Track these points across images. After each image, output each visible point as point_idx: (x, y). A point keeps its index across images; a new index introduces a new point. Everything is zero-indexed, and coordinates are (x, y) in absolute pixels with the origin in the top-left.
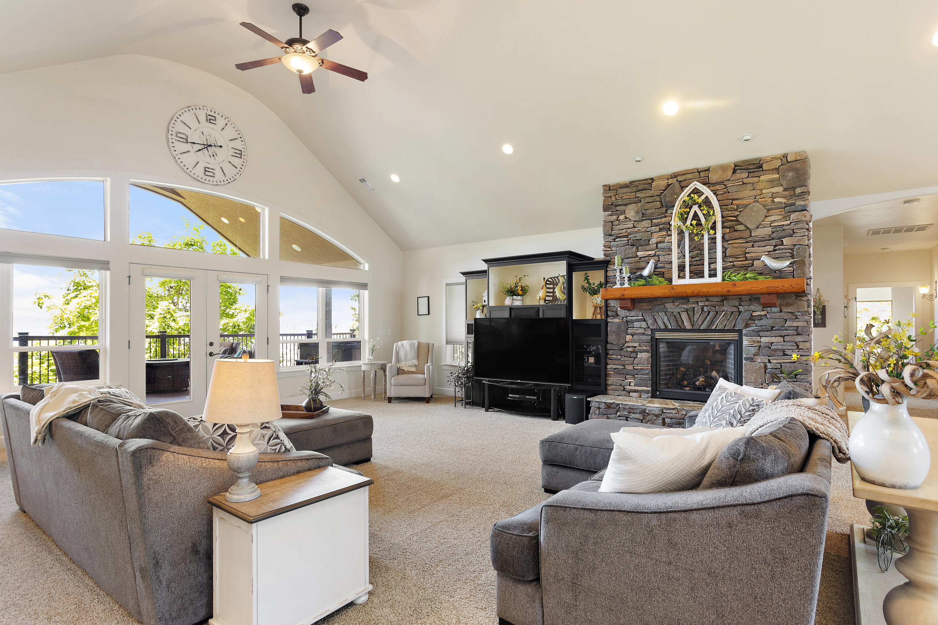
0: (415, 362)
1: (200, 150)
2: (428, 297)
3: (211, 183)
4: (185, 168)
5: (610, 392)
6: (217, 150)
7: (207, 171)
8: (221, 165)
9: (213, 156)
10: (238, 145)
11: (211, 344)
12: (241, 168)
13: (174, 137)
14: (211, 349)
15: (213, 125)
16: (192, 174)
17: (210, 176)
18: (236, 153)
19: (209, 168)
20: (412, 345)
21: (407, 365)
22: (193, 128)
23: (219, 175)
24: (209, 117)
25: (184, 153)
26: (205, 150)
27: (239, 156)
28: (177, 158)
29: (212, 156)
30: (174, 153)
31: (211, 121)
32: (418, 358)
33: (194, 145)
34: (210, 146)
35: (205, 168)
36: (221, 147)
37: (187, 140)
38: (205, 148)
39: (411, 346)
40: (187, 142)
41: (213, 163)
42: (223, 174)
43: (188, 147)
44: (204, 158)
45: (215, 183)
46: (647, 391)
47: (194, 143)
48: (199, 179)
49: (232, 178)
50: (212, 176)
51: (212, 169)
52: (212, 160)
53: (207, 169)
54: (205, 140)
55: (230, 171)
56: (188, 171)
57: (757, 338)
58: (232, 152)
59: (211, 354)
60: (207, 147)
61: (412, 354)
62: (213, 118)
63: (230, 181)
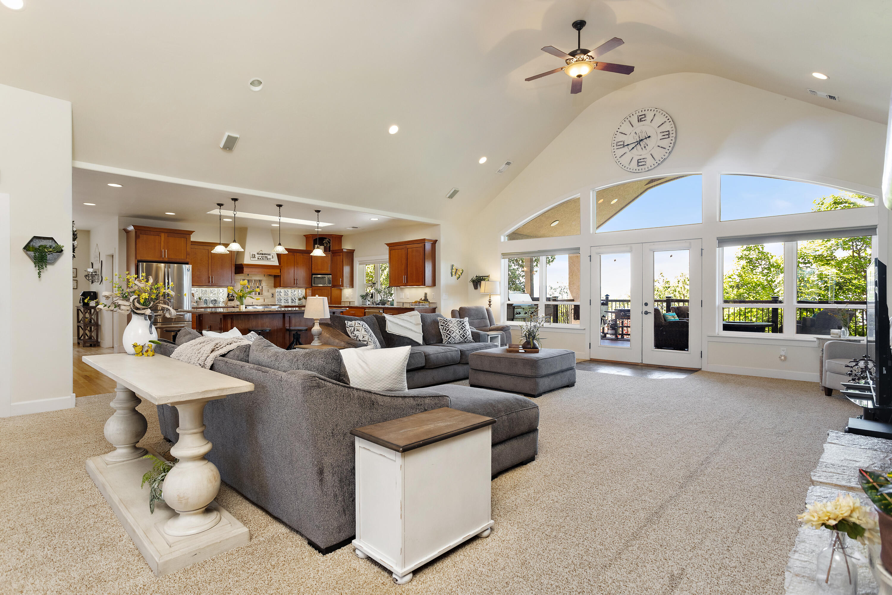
1: (633, 148)
3: (644, 170)
4: (623, 167)
6: (648, 141)
8: (651, 153)
9: (645, 147)
10: (666, 127)
11: (646, 304)
12: (670, 147)
13: (615, 147)
14: (646, 309)
15: (644, 122)
16: (628, 169)
18: (664, 135)
19: (640, 159)
22: (628, 133)
23: (650, 161)
24: (640, 118)
25: (622, 155)
26: (638, 146)
27: (667, 136)
28: (618, 162)
29: (643, 148)
30: (616, 159)
31: (643, 120)
33: (629, 146)
34: (642, 140)
35: (638, 160)
36: (649, 137)
37: (623, 145)
38: (638, 144)
40: (624, 146)
41: (644, 154)
42: (653, 159)
43: (626, 149)
44: (638, 153)
45: (647, 169)
47: (629, 144)
48: (634, 171)
49: (661, 159)
50: (643, 165)
51: (643, 159)
52: (643, 151)
53: (640, 161)
54: (637, 137)
55: (659, 154)
56: (626, 169)
58: (660, 136)
59: (646, 313)
60: (639, 143)
62: (643, 116)
63: (660, 162)
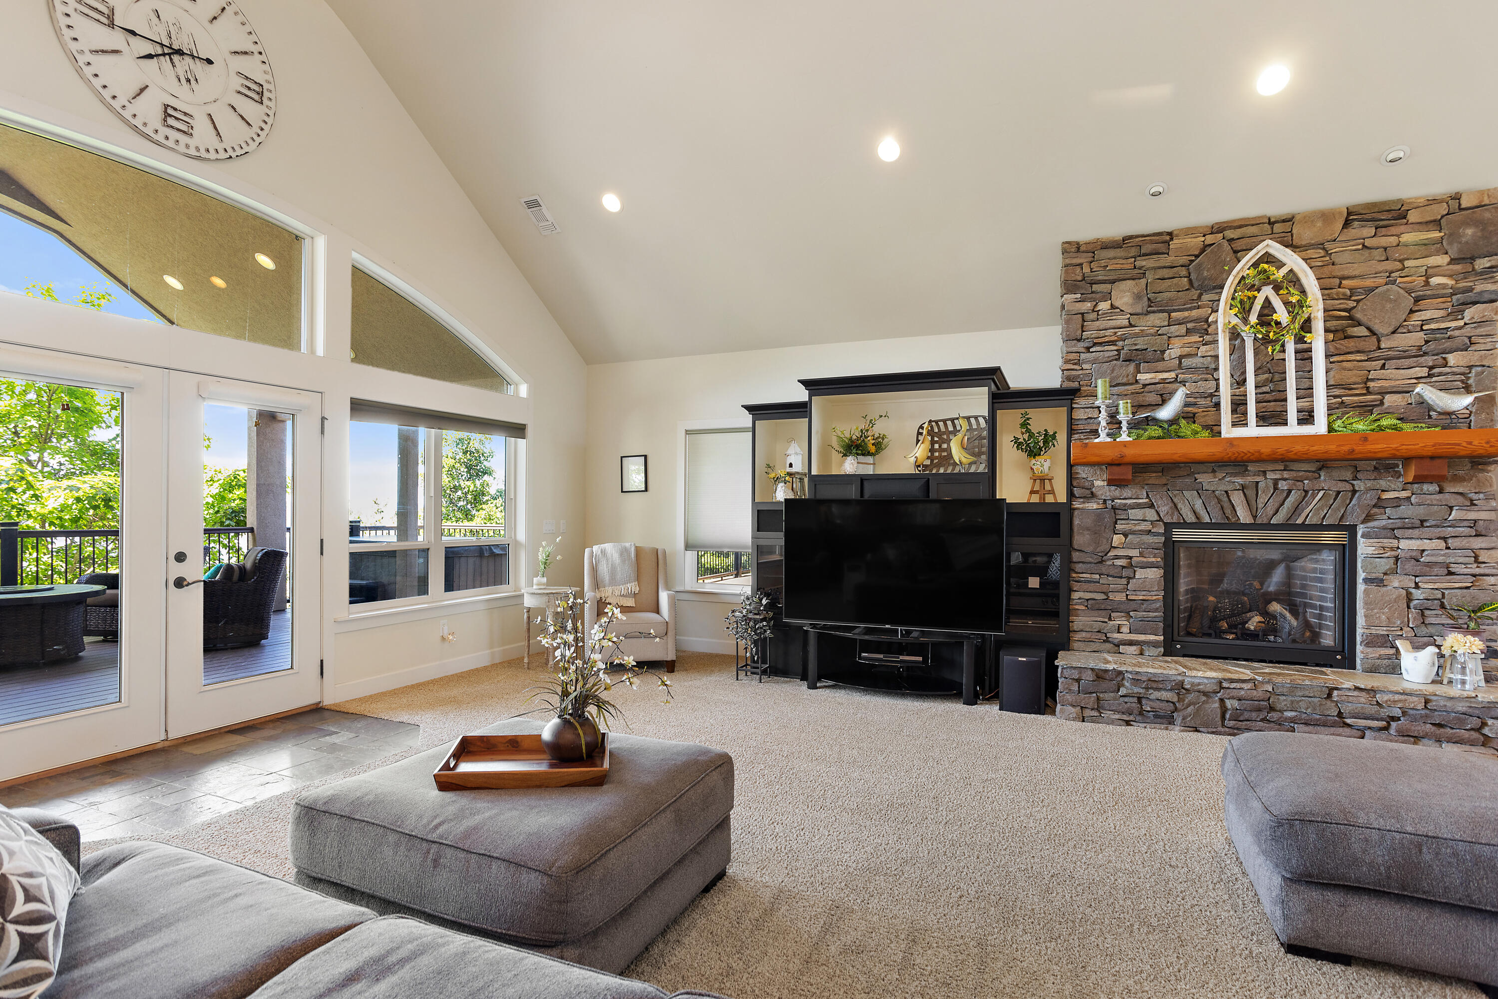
0: (633, 587)
1: (150, 56)
2: (645, 456)
3: (182, 148)
4: (107, 94)
5: (1076, 645)
6: (198, 68)
7: (171, 116)
8: (211, 109)
9: (188, 80)
10: (253, 68)
11: (180, 557)
12: (262, 129)
14: (178, 570)
16: (127, 114)
17: (178, 130)
18: (249, 89)
19: (175, 109)
20: (624, 552)
21: (617, 593)
23: (204, 133)
25: (103, 51)
26: (165, 61)
27: (256, 97)
28: (82, 59)
29: (183, 81)
30: (73, 46)
32: (638, 579)
33: (132, 39)
34: (180, 52)
35: (166, 106)
36: (209, 62)
37: (111, 18)
38: (164, 54)
39: (621, 554)
40: (112, 25)
41: (184, 99)
42: (214, 132)
43: (116, 40)
45: (192, 152)
46: (1158, 642)
47: (133, 33)
48: (149, 131)
49: (237, 148)
50: (184, 132)
51: (186, 114)
52: (183, 91)
53: (170, 111)
54: (164, 33)
55: (233, 129)
56: (115, 104)
57: (1391, 541)
58: (237, 83)
59: (180, 583)
60: (169, 54)
61: (625, 570)
63: (234, 155)
